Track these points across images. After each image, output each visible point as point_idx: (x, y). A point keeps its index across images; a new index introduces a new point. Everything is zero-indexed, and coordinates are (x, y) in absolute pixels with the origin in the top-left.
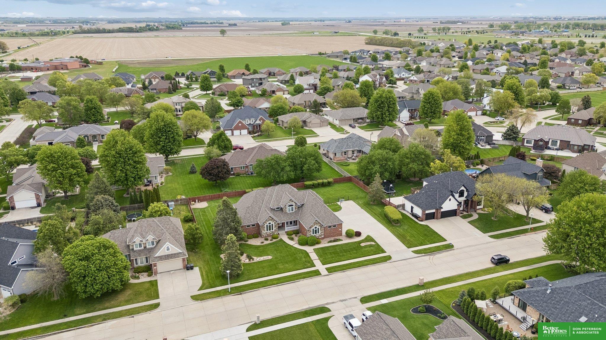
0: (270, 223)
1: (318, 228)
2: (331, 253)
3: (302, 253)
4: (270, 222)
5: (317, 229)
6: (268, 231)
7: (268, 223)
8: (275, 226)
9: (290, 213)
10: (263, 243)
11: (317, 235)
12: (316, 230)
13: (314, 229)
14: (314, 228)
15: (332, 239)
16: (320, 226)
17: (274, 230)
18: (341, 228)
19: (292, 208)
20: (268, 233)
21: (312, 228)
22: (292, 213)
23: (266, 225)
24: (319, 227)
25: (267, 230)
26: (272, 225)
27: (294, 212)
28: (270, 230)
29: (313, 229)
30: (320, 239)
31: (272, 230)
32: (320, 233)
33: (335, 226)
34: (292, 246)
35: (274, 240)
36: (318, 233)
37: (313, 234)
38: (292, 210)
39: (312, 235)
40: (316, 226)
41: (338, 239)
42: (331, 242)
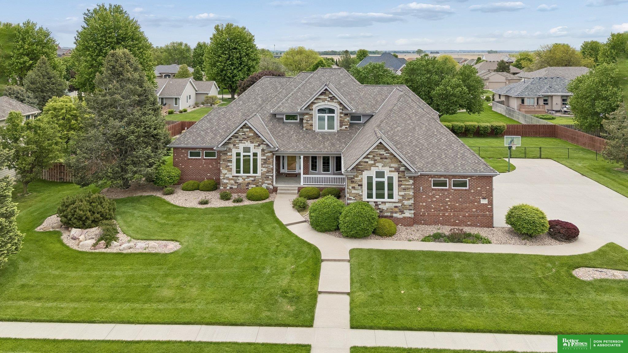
0: (247, 150)
1: (390, 179)
2: (416, 280)
3: (298, 256)
4: (248, 144)
5: (385, 180)
6: (242, 174)
7: (241, 146)
8: (265, 162)
9: (323, 135)
10: (206, 203)
11: (386, 204)
12: (380, 186)
13: (375, 180)
14: (372, 173)
15: (446, 230)
16: (397, 170)
17: (259, 174)
18: (489, 195)
19: (331, 119)
20: (240, 180)
21: (366, 174)
22: (330, 134)
23: (234, 151)
24: (395, 175)
25: (238, 172)
26: (255, 155)
27: (335, 134)
28: (247, 171)
29: (370, 179)
30: (397, 221)
31: (255, 171)
32: (396, 198)
33: (464, 184)
34: (283, 227)
35: (247, 203)
36: (391, 196)
37: (370, 196)
38: (331, 127)
39: (365, 199)
40: (380, 167)
41: (469, 235)
42: (437, 238)
